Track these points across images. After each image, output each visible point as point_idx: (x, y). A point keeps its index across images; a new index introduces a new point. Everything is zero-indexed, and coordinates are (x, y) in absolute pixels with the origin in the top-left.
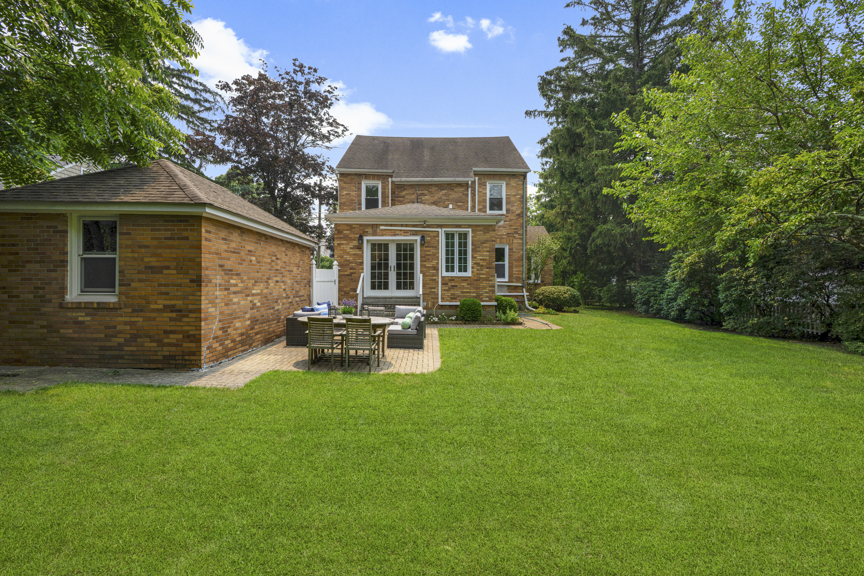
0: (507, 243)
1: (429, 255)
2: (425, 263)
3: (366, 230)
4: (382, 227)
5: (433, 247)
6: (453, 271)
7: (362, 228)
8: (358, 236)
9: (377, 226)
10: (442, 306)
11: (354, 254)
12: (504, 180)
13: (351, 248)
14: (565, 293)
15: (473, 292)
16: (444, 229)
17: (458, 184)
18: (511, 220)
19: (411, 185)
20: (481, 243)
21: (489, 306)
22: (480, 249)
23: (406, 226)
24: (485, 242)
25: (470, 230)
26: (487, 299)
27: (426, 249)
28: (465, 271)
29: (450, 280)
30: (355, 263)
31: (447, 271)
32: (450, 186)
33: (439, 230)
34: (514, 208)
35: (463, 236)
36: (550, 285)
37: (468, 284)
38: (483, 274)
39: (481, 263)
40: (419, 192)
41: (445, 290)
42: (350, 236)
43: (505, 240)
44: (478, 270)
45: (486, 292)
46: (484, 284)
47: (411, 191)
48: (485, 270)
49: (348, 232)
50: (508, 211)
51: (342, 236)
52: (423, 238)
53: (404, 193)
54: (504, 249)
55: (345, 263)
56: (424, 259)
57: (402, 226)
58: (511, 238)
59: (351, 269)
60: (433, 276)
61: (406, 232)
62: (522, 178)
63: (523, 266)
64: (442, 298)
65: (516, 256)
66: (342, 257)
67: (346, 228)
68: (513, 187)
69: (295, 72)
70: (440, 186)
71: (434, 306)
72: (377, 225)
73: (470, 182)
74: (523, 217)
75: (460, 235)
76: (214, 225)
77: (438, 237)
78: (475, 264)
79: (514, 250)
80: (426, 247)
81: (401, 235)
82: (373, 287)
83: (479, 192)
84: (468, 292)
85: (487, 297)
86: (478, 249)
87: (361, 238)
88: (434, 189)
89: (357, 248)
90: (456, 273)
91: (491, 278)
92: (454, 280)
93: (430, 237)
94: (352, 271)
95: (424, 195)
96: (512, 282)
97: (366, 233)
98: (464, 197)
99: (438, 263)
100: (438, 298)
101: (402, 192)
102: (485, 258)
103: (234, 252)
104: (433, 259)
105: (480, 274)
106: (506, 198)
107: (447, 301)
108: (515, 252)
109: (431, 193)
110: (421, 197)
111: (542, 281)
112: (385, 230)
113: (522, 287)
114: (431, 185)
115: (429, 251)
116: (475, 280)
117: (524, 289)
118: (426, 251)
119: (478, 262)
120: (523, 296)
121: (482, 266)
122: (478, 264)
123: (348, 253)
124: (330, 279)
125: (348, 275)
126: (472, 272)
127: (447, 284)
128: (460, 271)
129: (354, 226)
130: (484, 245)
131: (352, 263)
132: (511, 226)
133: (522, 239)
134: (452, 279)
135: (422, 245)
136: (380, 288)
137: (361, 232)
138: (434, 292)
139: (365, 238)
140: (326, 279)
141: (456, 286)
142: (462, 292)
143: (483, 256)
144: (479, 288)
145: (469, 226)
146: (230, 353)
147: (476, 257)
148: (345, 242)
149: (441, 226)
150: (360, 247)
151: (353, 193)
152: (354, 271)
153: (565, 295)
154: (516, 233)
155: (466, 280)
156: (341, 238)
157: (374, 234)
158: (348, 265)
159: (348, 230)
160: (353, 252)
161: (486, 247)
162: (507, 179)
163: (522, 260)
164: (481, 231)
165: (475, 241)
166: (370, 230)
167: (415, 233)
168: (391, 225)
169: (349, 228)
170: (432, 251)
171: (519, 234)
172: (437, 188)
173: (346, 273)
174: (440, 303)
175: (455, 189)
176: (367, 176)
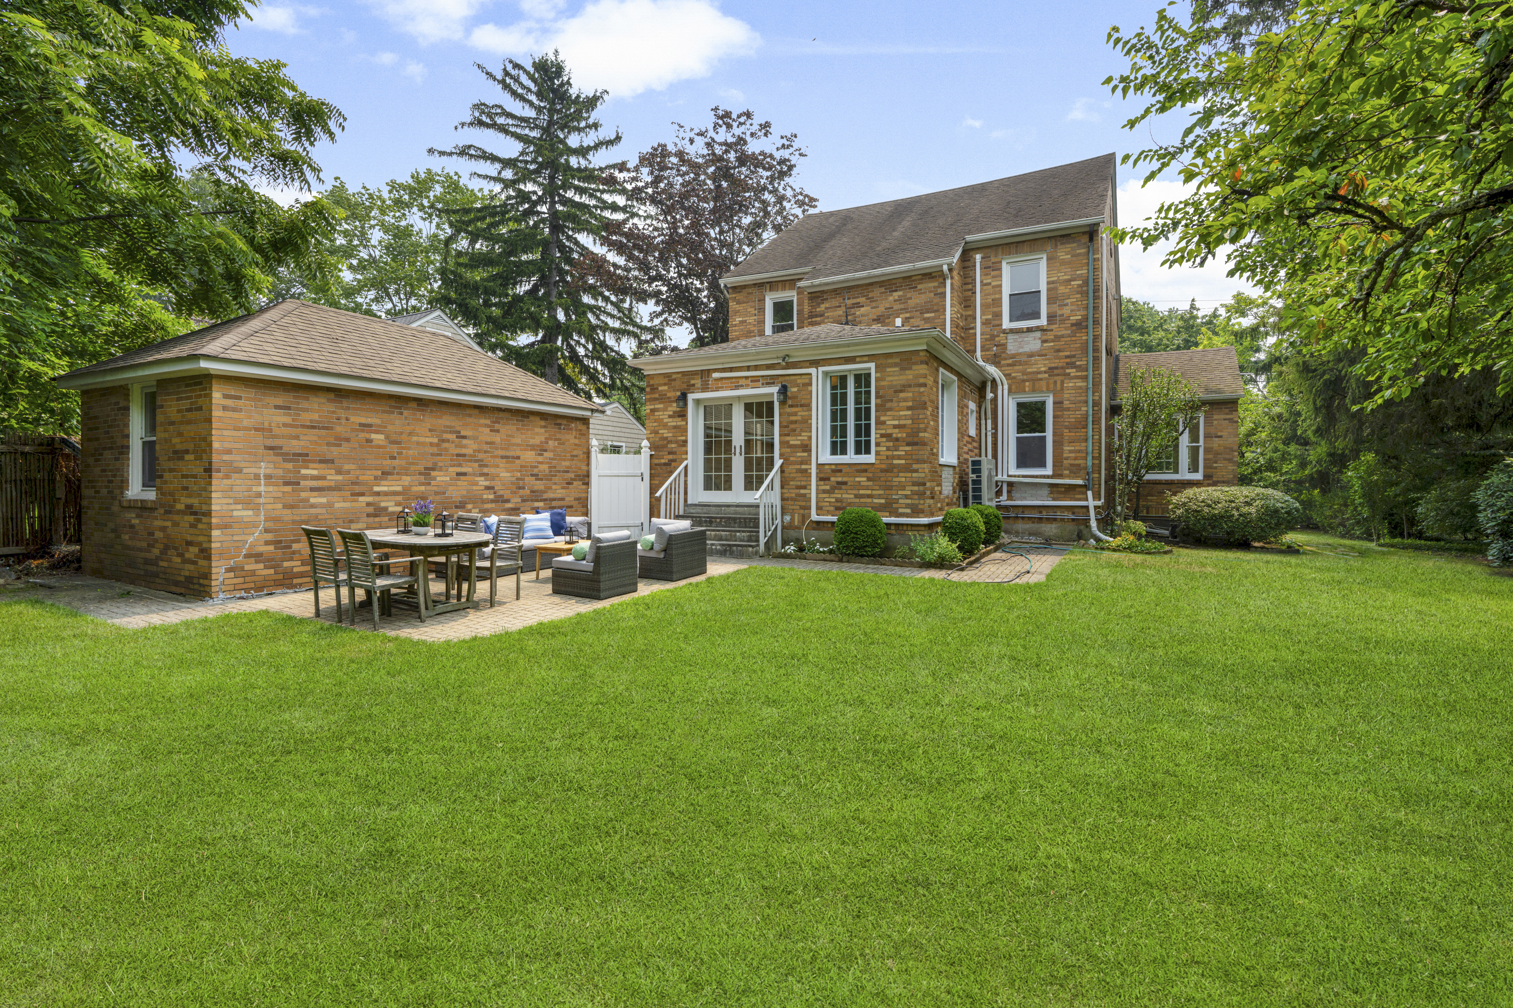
0: (1048, 390)
1: (795, 422)
2: (788, 438)
3: (692, 382)
4: (716, 375)
5: (802, 406)
6: (844, 452)
7: (686, 379)
8: (679, 393)
9: (709, 372)
10: (818, 523)
11: (675, 427)
12: (1042, 251)
13: (670, 416)
14: (1248, 504)
15: (879, 497)
16: (821, 369)
17: (925, 275)
18: (1057, 338)
19: (835, 290)
20: (896, 392)
21: (912, 525)
22: (894, 404)
23: (756, 368)
24: (904, 388)
25: (872, 365)
26: (908, 511)
27: (789, 410)
28: (868, 452)
29: (834, 471)
30: (676, 442)
31: (834, 452)
32: (909, 281)
33: (812, 371)
34: (1066, 311)
35: (862, 379)
36: (1228, 483)
37: (869, 479)
38: (899, 458)
39: (896, 433)
40: (849, 302)
41: (824, 492)
42: (669, 395)
43: (1043, 383)
44: (888, 449)
45: (907, 497)
46: (902, 478)
47: (835, 302)
48: (903, 450)
49: (666, 388)
50: (1051, 318)
51: (657, 396)
52: (784, 390)
53: (823, 307)
54: (1043, 403)
55: (661, 443)
56: (786, 431)
57: (748, 368)
58: (1059, 379)
59: (670, 453)
60: (802, 463)
61: (755, 379)
62: (1085, 239)
63: (1086, 440)
64: (819, 508)
65: (1071, 417)
66: (656, 433)
67: (662, 381)
68: (1063, 263)
69: (716, 126)
70: (889, 284)
71: (803, 522)
72: (709, 370)
73: (945, 268)
74: (1087, 327)
75: (858, 378)
76: (246, 386)
77: (810, 384)
78: (882, 436)
79: (1066, 404)
80: (791, 406)
81: (747, 386)
82: (707, 487)
83: (983, 284)
84: (869, 496)
85: (907, 506)
86: (888, 405)
87: (683, 397)
88: (876, 292)
89: (679, 416)
90: (850, 457)
91: (915, 466)
92: (840, 471)
93: (798, 385)
94: (671, 457)
95: (859, 306)
96: (1060, 476)
97: (691, 388)
98: (937, 300)
99: (810, 437)
100: (809, 508)
101: (819, 305)
102: (902, 422)
103: (313, 427)
104: (802, 430)
105: (893, 457)
106: (1048, 290)
107: (829, 513)
108: (1068, 409)
109: (872, 300)
110: (853, 311)
111: (1207, 476)
112: (722, 379)
113: (1086, 487)
114: (871, 284)
115: (795, 414)
116: (882, 471)
117: (1090, 493)
118: (790, 414)
119: (889, 431)
120: (1087, 507)
121: (897, 439)
122: (888, 436)
123: (665, 426)
124: (631, 472)
125: (665, 464)
126: (877, 453)
127: (828, 479)
128: (858, 452)
129: (674, 376)
130: (902, 395)
131: (671, 442)
132: (1058, 351)
133: (1085, 378)
134: (838, 469)
135: (783, 403)
136: (718, 488)
137: (685, 386)
138: (804, 495)
139: (691, 397)
140: (623, 472)
141: (845, 483)
142: (856, 496)
143: (899, 419)
144: (890, 488)
145: (871, 358)
146: (295, 581)
147: (884, 423)
148: (661, 406)
149: (816, 363)
150: (683, 415)
151: (751, 320)
152: (674, 457)
153: (1245, 510)
154: (1072, 365)
155: (866, 471)
156: (655, 399)
157: (705, 389)
158: (665, 446)
159: (665, 384)
160: (672, 422)
161: (905, 400)
162: (1049, 248)
163: (1086, 427)
164: (896, 365)
165: (883, 387)
166: (698, 382)
167: (770, 381)
168: (731, 370)
169: (666, 381)
170: (802, 413)
171: (1079, 368)
172: (883, 290)
173: (663, 461)
174: (814, 517)
175: (919, 287)
176: (772, 285)
